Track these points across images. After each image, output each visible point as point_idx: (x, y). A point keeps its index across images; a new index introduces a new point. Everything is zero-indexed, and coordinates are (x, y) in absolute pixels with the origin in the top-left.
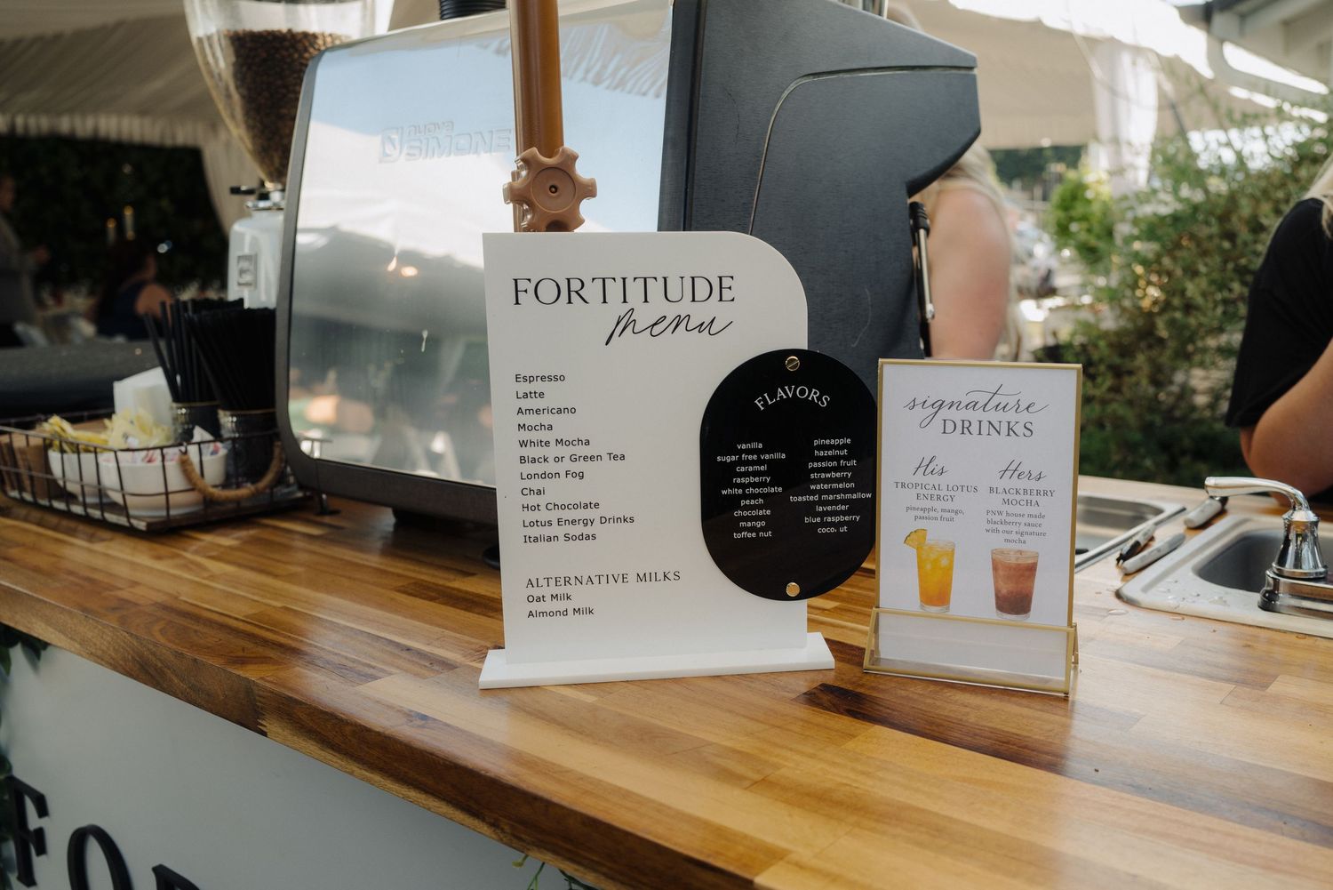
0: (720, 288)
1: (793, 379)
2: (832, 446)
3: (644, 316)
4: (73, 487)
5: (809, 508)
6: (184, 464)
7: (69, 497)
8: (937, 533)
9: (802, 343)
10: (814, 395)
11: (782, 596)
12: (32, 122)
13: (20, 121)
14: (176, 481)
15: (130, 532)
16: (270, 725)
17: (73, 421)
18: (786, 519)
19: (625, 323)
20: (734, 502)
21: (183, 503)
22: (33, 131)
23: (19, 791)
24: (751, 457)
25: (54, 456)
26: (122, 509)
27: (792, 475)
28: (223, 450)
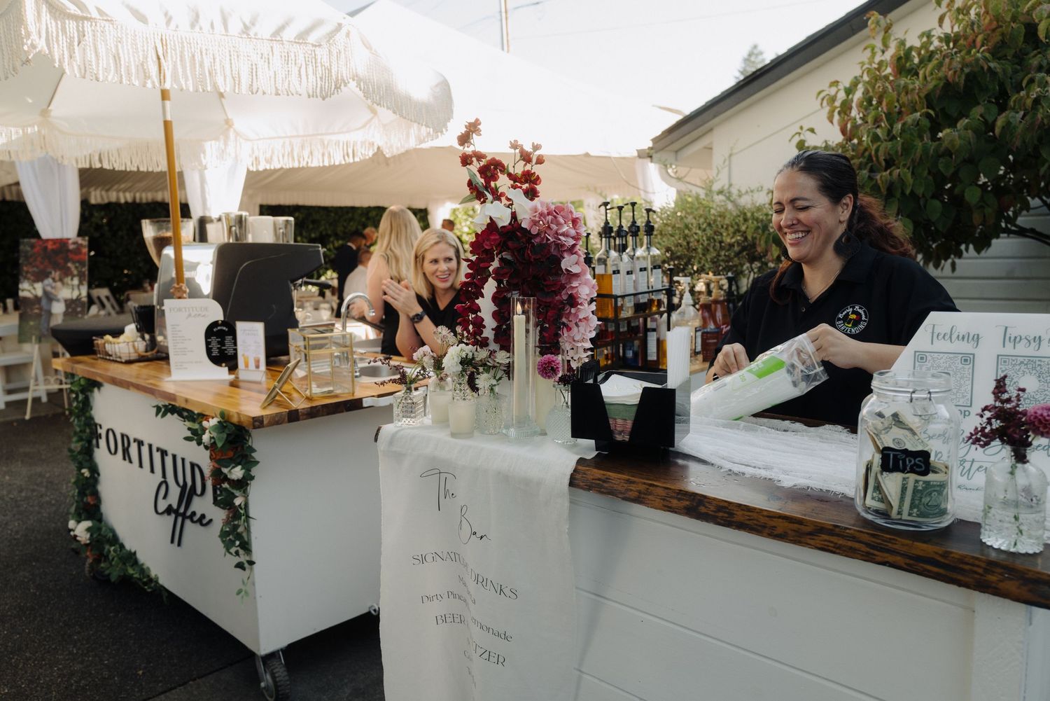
0: (206, 309)
1: (221, 325)
2: (229, 338)
3: (193, 314)
4: (110, 353)
5: (226, 350)
6: (134, 346)
7: (110, 356)
8: (246, 354)
9: (222, 319)
10: (224, 328)
11: (221, 366)
12: (144, 195)
13: (138, 195)
14: (132, 350)
16: (131, 388)
17: (113, 337)
18: (221, 351)
19: (190, 315)
20: (211, 348)
21: (134, 356)
22: (144, 201)
23: (96, 425)
24: (214, 341)
25: (106, 345)
26: (120, 358)
27: (222, 343)
28: (145, 343)
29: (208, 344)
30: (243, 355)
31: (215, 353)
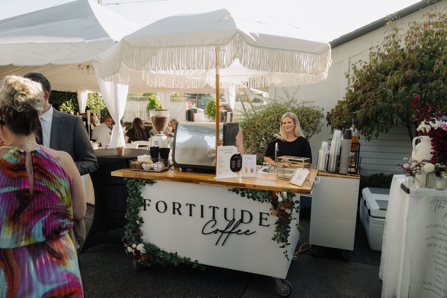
0: (232, 150)
1: (237, 156)
2: (239, 161)
3: (227, 152)
4: (144, 168)
5: (237, 165)
8: (247, 167)
11: (235, 172)
15: (159, 172)
19: (226, 152)
20: (232, 165)
24: (234, 162)
25: (142, 164)
27: (236, 163)
29: (231, 163)
30: (245, 167)
31: (233, 167)
